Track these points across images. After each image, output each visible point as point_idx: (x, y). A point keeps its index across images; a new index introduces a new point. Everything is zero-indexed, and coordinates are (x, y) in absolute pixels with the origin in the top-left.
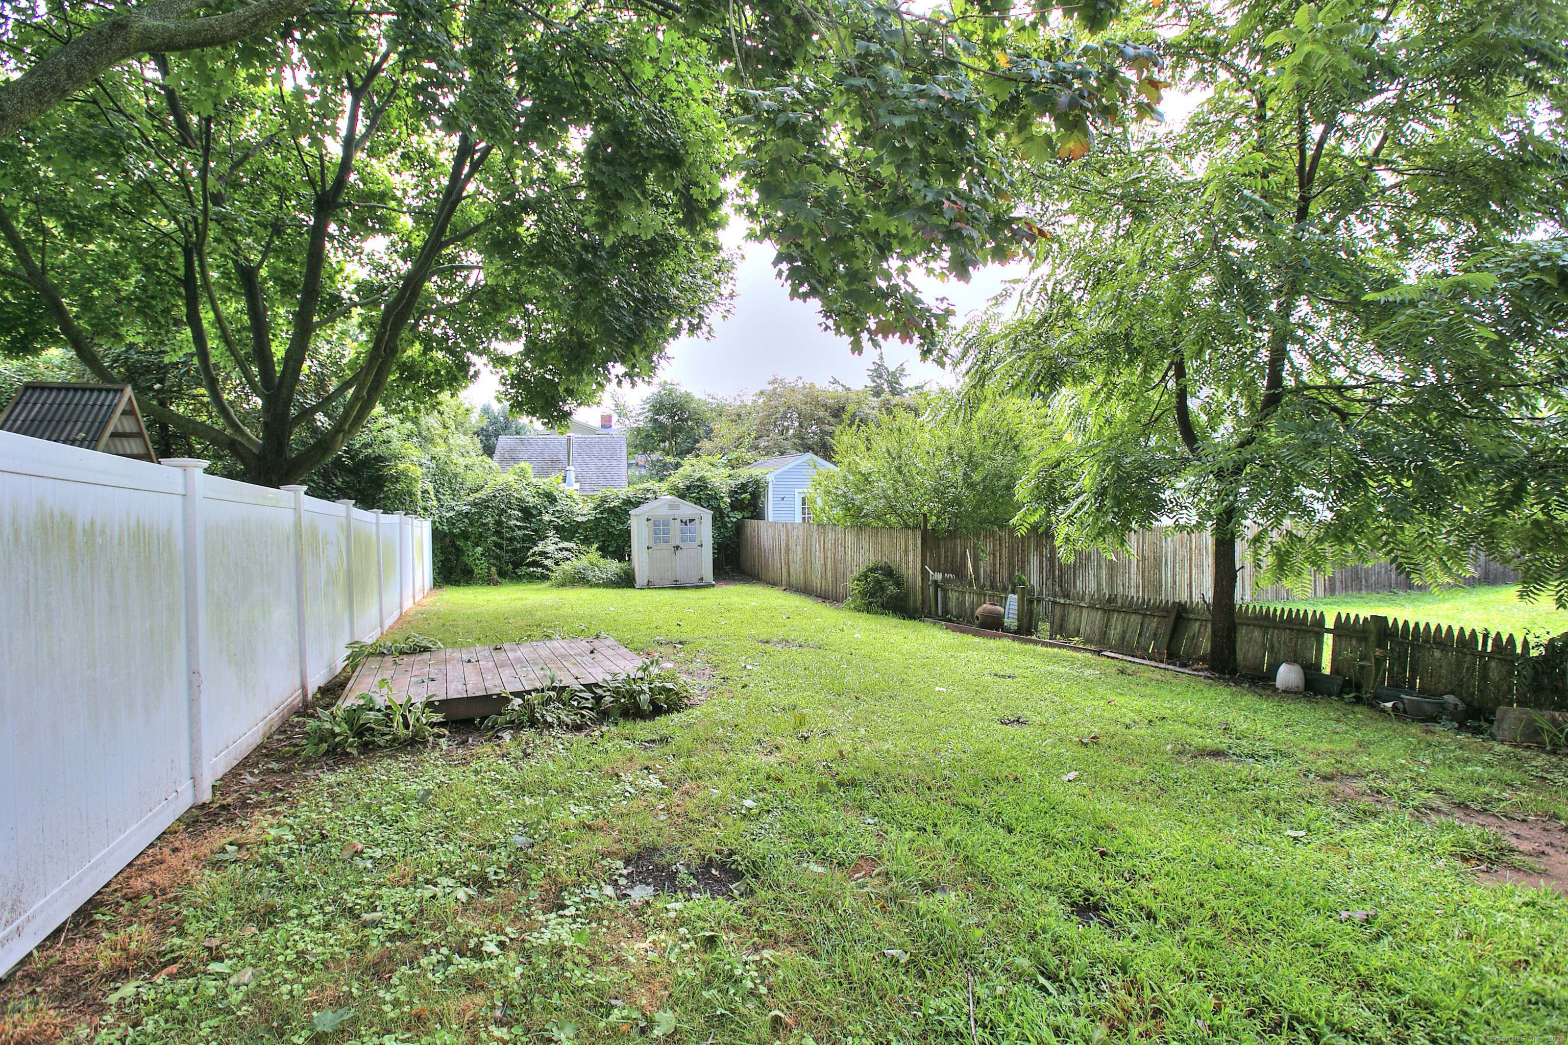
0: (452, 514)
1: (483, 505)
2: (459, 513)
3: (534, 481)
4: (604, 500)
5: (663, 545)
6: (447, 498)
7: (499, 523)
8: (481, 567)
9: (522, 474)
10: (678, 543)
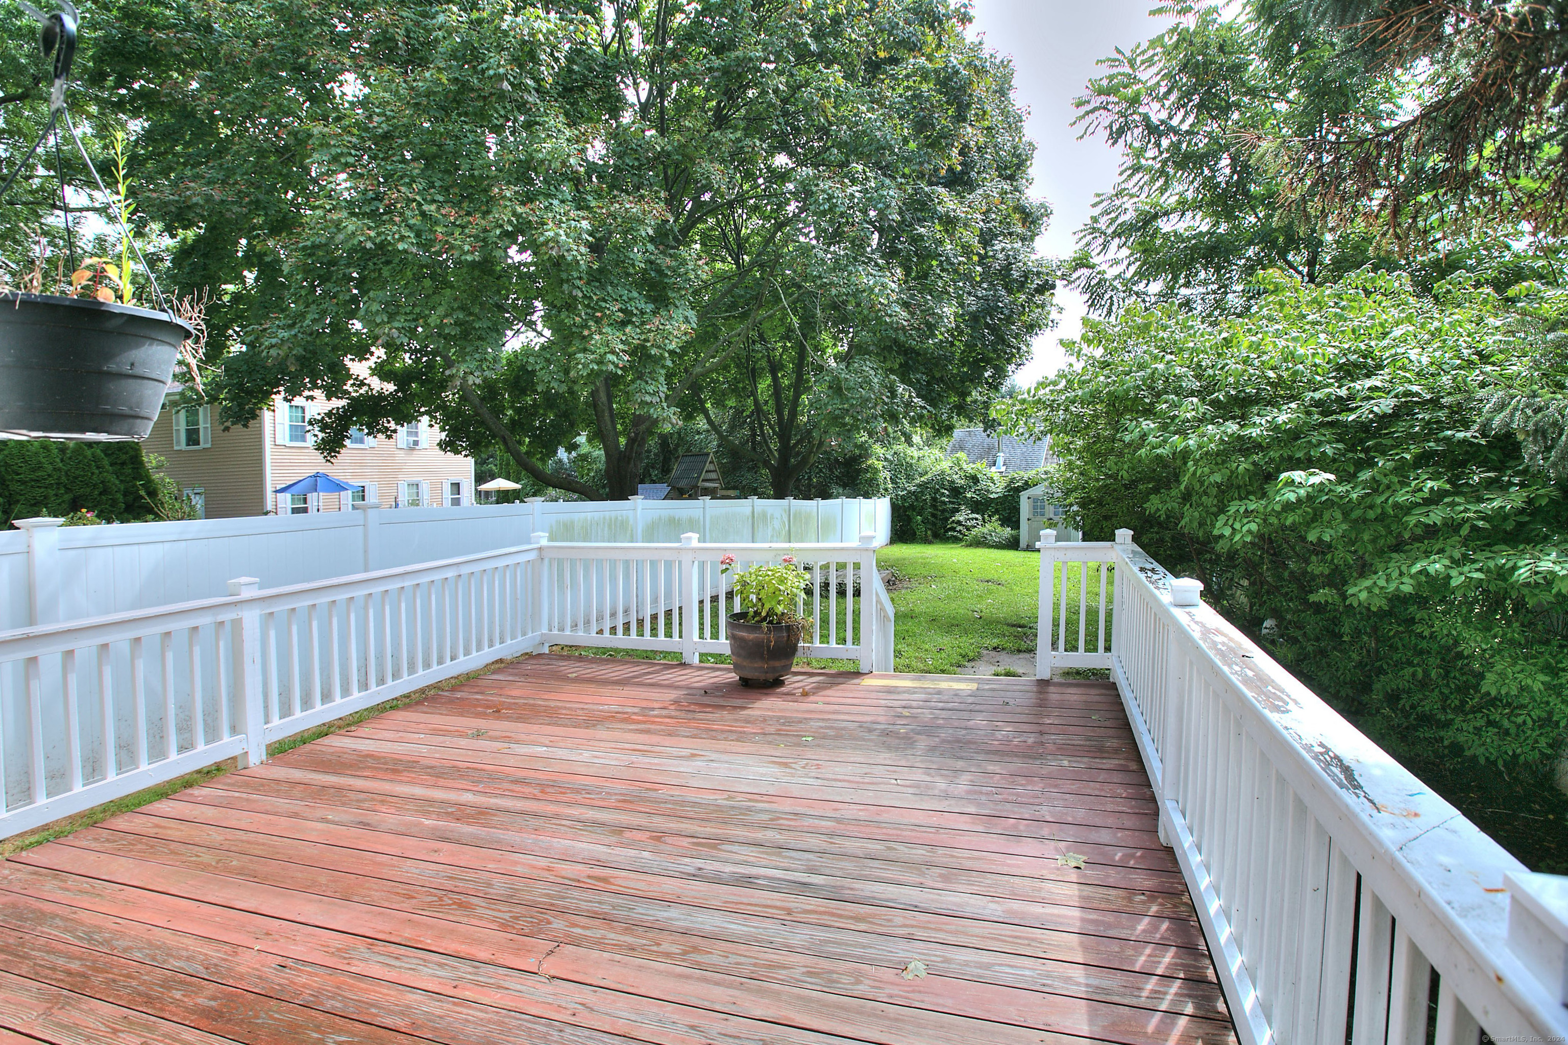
0: (904, 493)
1: (923, 486)
2: (909, 492)
3: (965, 466)
4: (1012, 480)
5: (1039, 518)
6: (902, 481)
7: (934, 499)
8: (921, 530)
9: (958, 462)
10: (1052, 516)
